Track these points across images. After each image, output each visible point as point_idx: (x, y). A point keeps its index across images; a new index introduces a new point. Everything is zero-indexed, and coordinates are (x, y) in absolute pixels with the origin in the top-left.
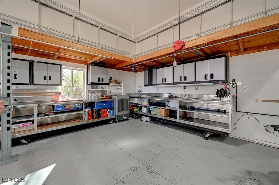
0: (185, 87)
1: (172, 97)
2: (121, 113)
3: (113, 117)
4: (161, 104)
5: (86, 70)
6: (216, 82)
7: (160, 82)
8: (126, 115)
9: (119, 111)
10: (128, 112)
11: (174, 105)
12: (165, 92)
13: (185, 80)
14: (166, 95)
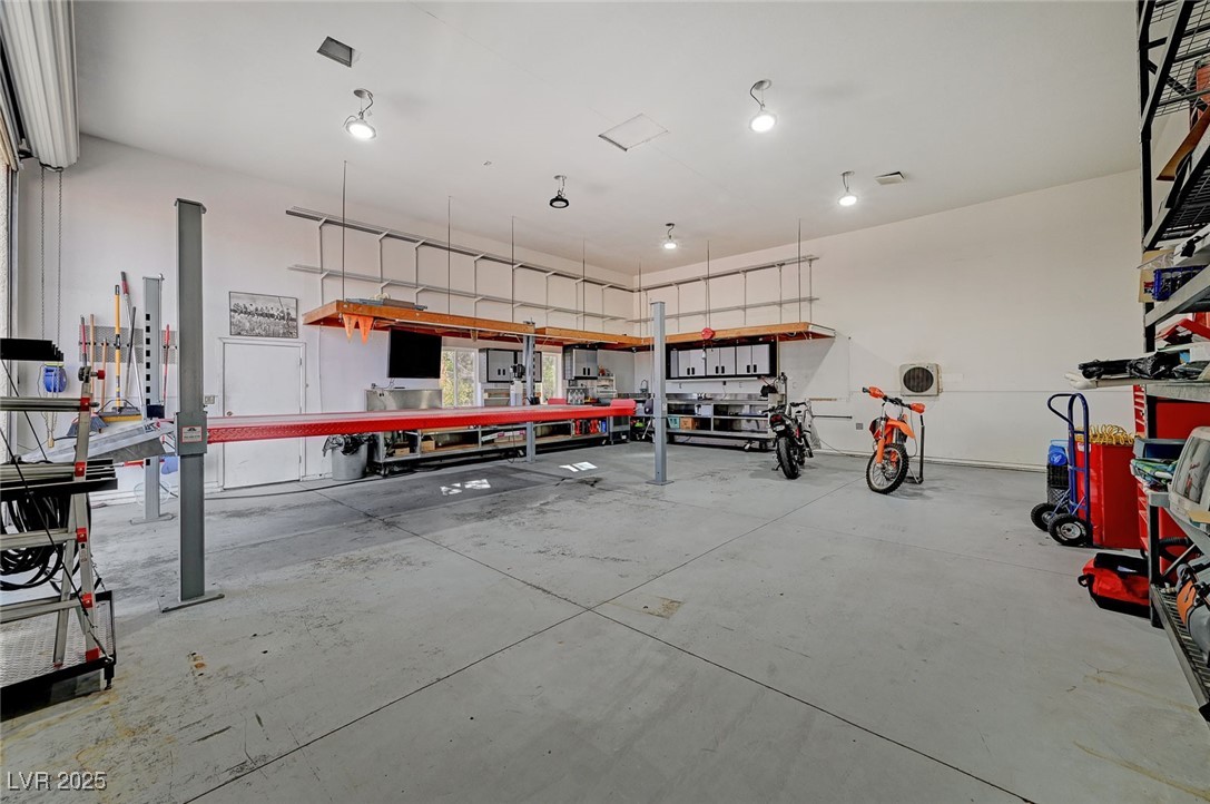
0: (725, 383)
1: (703, 399)
2: (618, 429)
3: (607, 434)
4: (688, 410)
5: (560, 355)
6: (759, 376)
7: (683, 373)
8: (625, 433)
9: (615, 425)
10: (628, 428)
11: (706, 411)
12: (693, 390)
13: (723, 372)
14: (695, 396)
